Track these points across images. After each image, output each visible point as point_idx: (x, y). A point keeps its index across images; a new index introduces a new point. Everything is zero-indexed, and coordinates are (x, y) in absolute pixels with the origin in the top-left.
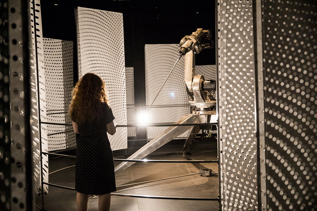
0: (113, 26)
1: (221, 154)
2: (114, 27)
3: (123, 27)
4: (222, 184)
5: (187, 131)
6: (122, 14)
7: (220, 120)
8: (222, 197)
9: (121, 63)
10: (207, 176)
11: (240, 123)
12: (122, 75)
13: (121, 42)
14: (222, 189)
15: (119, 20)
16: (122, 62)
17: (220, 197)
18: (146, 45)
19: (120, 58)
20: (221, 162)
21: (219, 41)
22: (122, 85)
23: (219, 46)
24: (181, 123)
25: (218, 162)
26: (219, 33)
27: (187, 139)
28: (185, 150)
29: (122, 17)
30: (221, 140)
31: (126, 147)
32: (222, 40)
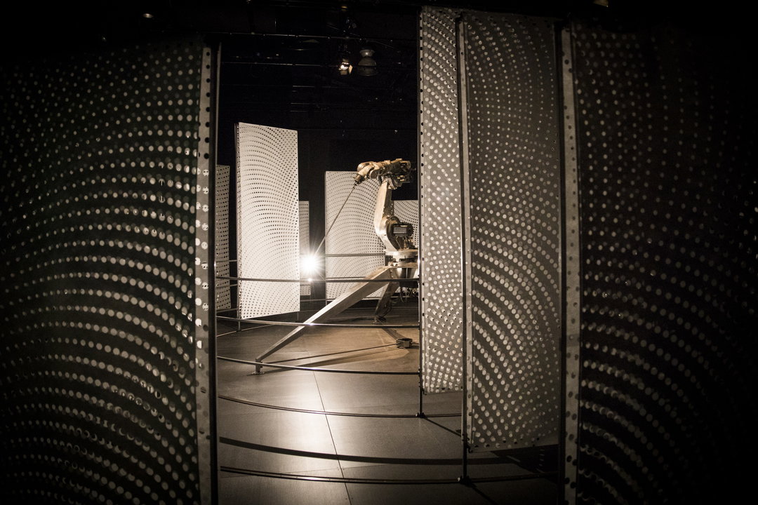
0: (284, 147)
1: (423, 317)
2: (286, 149)
3: (297, 149)
4: (423, 354)
5: (381, 289)
6: (296, 132)
7: (423, 274)
8: (423, 371)
9: (293, 197)
10: (407, 348)
11: (446, 279)
12: (294, 213)
13: (295, 168)
14: (423, 360)
15: (293, 139)
16: (295, 194)
17: (421, 370)
18: (327, 172)
19: (293, 190)
20: (423, 327)
21: (422, 177)
22: (294, 225)
23: (422, 184)
24: (373, 279)
25: (419, 327)
26: (422, 168)
27: (381, 299)
28: (377, 314)
29: (296, 136)
30: (423, 299)
31: (298, 309)
32: (425, 177)
